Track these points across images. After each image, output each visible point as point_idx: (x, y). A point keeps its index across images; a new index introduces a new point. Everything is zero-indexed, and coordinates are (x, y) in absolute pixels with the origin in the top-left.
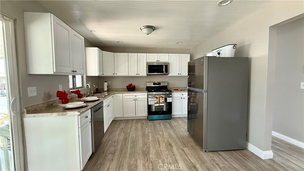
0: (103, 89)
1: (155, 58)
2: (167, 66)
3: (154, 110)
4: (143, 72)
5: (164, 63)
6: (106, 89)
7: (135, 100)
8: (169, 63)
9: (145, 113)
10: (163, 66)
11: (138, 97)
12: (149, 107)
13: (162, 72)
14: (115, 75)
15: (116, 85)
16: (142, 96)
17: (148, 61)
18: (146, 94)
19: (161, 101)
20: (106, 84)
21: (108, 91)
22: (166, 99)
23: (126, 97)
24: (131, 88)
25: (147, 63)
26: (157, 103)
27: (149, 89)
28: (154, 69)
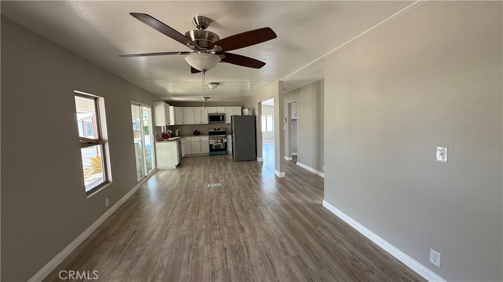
1: (214, 110)
2: (223, 116)
3: (214, 148)
4: (206, 121)
5: (221, 114)
6: (177, 134)
7: (200, 141)
8: (225, 114)
9: (208, 151)
10: (220, 116)
11: (202, 139)
12: (211, 146)
13: (220, 120)
14: (184, 124)
15: (184, 132)
16: (205, 139)
17: (210, 113)
18: (208, 137)
19: (219, 142)
20: (177, 131)
22: (222, 140)
23: (194, 140)
24: (197, 133)
25: (208, 114)
26: (216, 143)
27: (211, 134)
28: (213, 118)
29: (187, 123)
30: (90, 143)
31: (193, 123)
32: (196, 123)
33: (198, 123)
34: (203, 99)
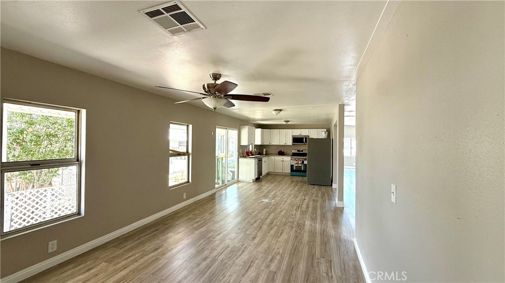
0: (263, 153)
1: (298, 133)
2: (306, 138)
3: (295, 169)
4: (290, 142)
5: (305, 136)
6: (264, 153)
7: (282, 161)
8: (308, 136)
9: (289, 171)
10: (303, 138)
11: (284, 159)
12: (292, 166)
13: (303, 142)
15: (271, 151)
16: (287, 159)
17: (293, 135)
18: (290, 158)
19: (299, 163)
20: (265, 150)
21: (266, 154)
22: (303, 162)
23: (277, 159)
24: (281, 153)
25: (292, 136)
26: (296, 164)
27: (294, 154)
28: (297, 140)
29: (272, 144)
30: (179, 154)
31: (278, 144)
32: (280, 144)
33: (283, 144)
34: (284, 123)
